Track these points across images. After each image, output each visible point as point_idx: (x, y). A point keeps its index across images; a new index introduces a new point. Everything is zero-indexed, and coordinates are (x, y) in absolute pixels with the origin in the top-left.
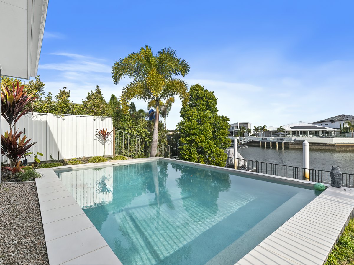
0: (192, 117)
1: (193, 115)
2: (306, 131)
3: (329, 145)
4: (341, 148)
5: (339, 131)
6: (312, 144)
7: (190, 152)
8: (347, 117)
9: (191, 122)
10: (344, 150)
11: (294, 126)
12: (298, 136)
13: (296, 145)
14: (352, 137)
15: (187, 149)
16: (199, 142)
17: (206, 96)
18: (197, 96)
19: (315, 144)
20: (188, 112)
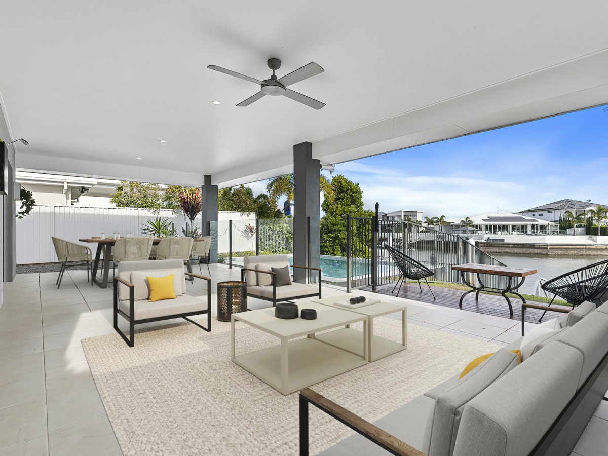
0: (336, 212)
1: (336, 210)
2: (507, 225)
3: (538, 246)
4: (557, 252)
5: (557, 226)
6: (513, 245)
7: (333, 249)
8: (571, 204)
9: (334, 217)
10: (561, 255)
11: (488, 217)
12: (495, 233)
13: (489, 246)
14: (574, 235)
15: (330, 246)
16: (343, 239)
17: (351, 190)
18: (340, 189)
19: (518, 245)
20: (331, 207)
